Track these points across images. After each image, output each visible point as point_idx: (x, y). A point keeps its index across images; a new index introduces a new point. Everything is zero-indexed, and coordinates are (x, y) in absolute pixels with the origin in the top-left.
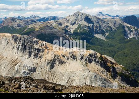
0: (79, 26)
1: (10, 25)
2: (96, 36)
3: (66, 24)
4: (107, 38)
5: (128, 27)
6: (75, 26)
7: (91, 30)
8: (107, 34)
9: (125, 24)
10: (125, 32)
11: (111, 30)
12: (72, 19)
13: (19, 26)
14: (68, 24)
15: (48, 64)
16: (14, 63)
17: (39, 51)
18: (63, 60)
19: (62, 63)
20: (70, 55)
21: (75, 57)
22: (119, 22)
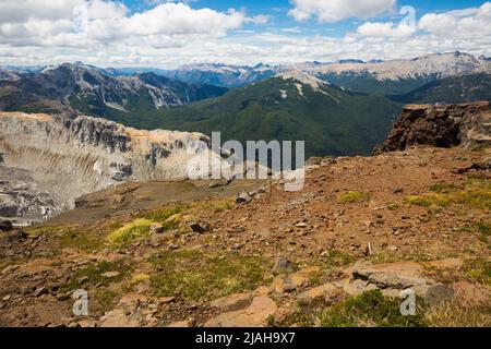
2: (108, 104)
4: (126, 108)
5: (152, 90)
7: (98, 94)
8: (125, 101)
9: (148, 86)
10: (151, 97)
11: (129, 94)
14: (54, 86)
15: (148, 157)
16: (87, 162)
17: (124, 139)
18: (167, 149)
19: (166, 154)
20: (173, 142)
21: (181, 144)
22: (138, 83)
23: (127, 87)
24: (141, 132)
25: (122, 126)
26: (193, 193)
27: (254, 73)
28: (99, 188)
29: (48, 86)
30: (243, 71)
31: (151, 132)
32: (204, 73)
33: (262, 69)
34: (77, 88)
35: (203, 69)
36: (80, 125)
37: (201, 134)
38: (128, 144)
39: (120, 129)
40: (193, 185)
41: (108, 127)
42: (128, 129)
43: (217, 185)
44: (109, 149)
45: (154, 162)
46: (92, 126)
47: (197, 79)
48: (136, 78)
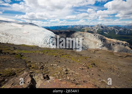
0: (99, 29)
1: (76, 28)
2: (104, 32)
3: (94, 28)
4: (108, 33)
6: (98, 29)
7: (103, 30)
8: (108, 32)
9: (115, 29)
11: (110, 31)
12: (97, 27)
13: (78, 28)
14: (95, 28)
16: (96, 43)
20: (117, 42)
21: (119, 43)
25: (105, 37)
26: (112, 56)
28: (96, 48)
36: (97, 36)
37: (126, 42)
38: (105, 41)
40: (113, 54)
41: (102, 37)
43: (121, 56)
44: (101, 41)
46: (99, 36)
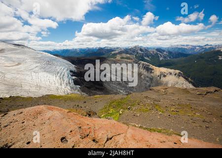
2: (145, 58)
5: (159, 54)
6: (135, 53)
7: (143, 55)
8: (150, 57)
9: (158, 52)
10: (158, 56)
15: (158, 76)
17: (152, 69)
18: (166, 74)
19: (165, 76)
20: (168, 72)
21: (171, 74)
22: (155, 52)
23: (152, 53)
24: (157, 68)
27: (203, 48)
29: (130, 52)
30: (197, 48)
31: (160, 68)
32: (179, 49)
33: (207, 47)
34: (138, 53)
35: (179, 47)
36: (140, 64)
37: (179, 71)
38: (153, 71)
39: (151, 66)
41: (148, 65)
42: (153, 66)
43: (200, 94)
44: (147, 72)
45: (160, 78)
46: (143, 64)
47: (176, 50)
48: (154, 50)
